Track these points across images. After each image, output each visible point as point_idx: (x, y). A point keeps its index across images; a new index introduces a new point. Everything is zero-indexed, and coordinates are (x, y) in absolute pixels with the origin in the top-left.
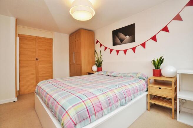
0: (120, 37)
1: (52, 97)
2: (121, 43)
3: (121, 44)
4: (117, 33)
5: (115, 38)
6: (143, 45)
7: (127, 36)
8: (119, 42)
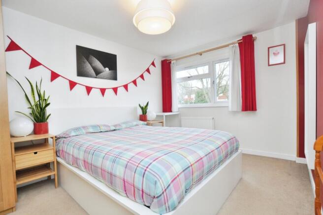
0: (93, 65)
1: (202, 157)
2: (97, 75)
3: (96, 78)
4: (89, 56)
5: (84, 62)
6: (126, 87)
7: (107, 69)
8: (92, 72)
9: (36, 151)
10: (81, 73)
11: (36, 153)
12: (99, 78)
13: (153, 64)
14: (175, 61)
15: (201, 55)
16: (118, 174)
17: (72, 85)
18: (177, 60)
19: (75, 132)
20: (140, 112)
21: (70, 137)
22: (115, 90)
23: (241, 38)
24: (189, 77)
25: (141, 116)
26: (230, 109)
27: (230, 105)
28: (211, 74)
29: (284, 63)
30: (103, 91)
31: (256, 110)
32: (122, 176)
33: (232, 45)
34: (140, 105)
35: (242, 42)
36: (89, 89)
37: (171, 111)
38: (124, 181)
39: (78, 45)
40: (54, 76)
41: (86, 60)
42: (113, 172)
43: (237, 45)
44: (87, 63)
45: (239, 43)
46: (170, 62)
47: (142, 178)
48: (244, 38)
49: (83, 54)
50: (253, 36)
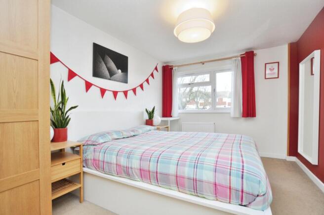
0: (108, 66)
2: (111, 77)
3: (110, 79)
4: (105, 56)
5: (100, 62)
6: (134, 90)
7: (120, 71)
8: (107, 73)
9: (63, 162)
10: (96, 73)
11: (64, 164)
12: (112, 80)
13: (156, 69)
14: (176, 68)
15: (203, 64)
16: (205, 178)
17: (88, 85)
18: (178, 66)
19: (102, 138)
20: (146, 117)
21: (99, 144)
22: (126, 93)
23: (244, 53)
24: (189, 84)
25: (147, 120)
26: (232, 115)
27: (232, 111)
28: (212, 82)
29: (278, 77)
30: (115, 94)
31: (255, 116)
32: (212, 180)
33: (235, 58)
34: (146, 110)
35: (244, 57)
36: (103, 91)
37: (171, 117)
38: (215, 184)
39: (95, 42)
40: (72, 75)
41: (101, 60)
42: (198, 178)
43: (240, 58)
44: (103, 63)
45: (241, 58)
46: (172, 68)
47: (240, 180)
48: (247, 53)
49: (100, 53)
50: (255, 52)
